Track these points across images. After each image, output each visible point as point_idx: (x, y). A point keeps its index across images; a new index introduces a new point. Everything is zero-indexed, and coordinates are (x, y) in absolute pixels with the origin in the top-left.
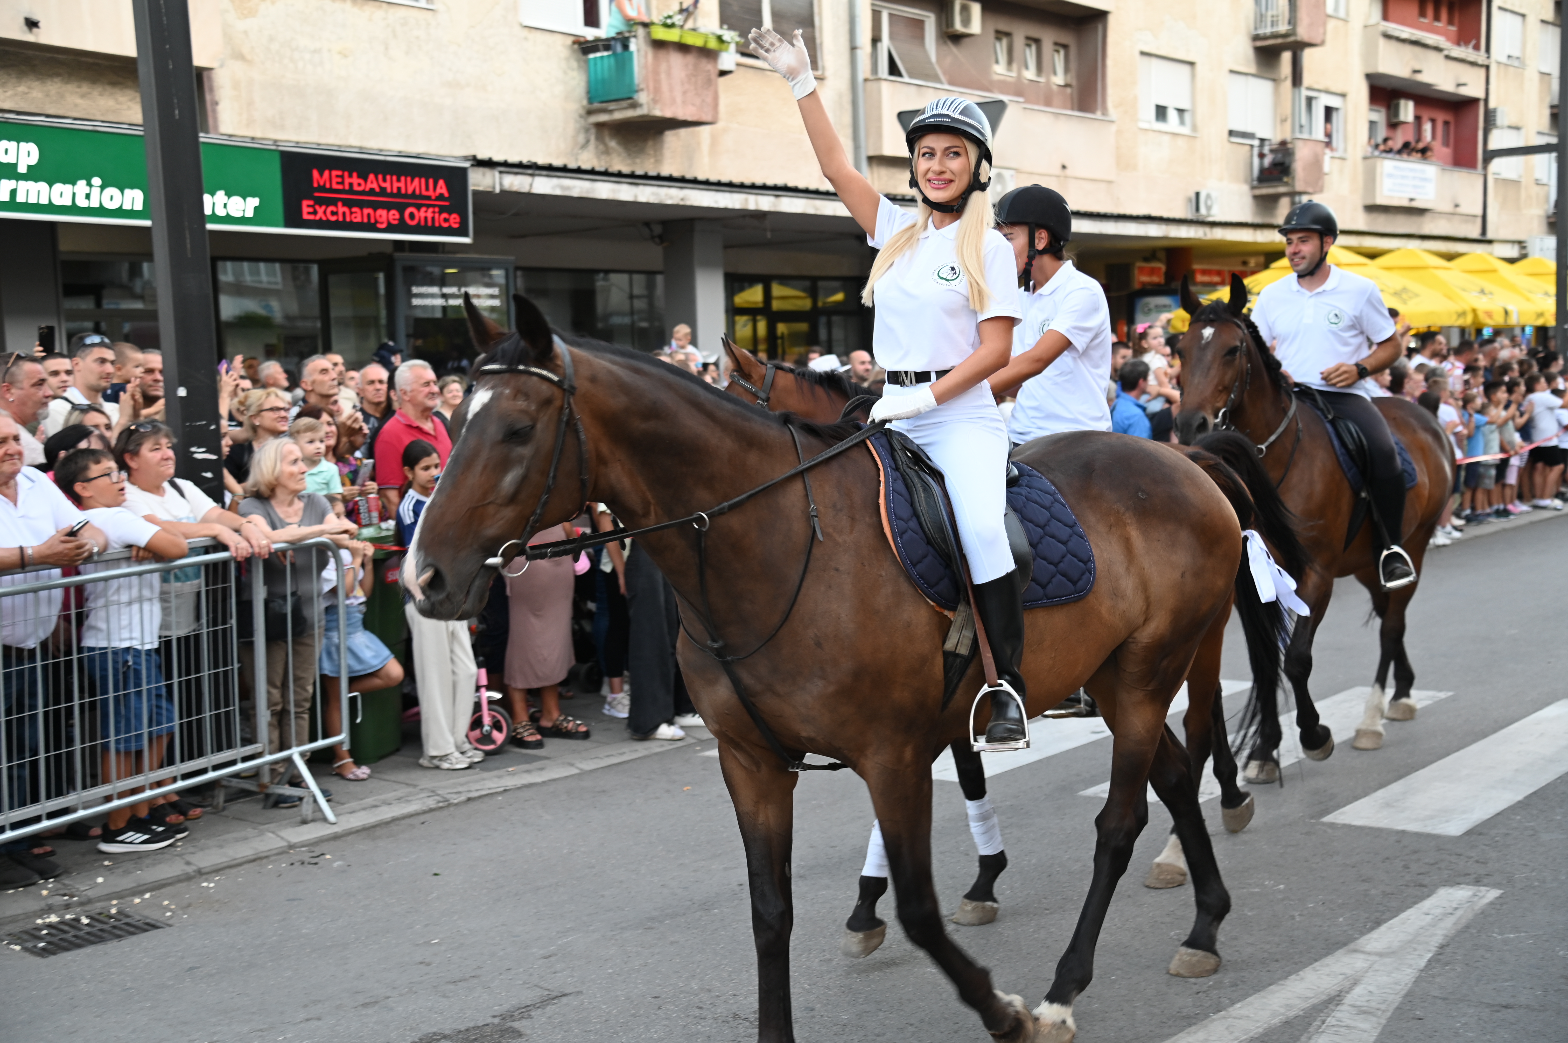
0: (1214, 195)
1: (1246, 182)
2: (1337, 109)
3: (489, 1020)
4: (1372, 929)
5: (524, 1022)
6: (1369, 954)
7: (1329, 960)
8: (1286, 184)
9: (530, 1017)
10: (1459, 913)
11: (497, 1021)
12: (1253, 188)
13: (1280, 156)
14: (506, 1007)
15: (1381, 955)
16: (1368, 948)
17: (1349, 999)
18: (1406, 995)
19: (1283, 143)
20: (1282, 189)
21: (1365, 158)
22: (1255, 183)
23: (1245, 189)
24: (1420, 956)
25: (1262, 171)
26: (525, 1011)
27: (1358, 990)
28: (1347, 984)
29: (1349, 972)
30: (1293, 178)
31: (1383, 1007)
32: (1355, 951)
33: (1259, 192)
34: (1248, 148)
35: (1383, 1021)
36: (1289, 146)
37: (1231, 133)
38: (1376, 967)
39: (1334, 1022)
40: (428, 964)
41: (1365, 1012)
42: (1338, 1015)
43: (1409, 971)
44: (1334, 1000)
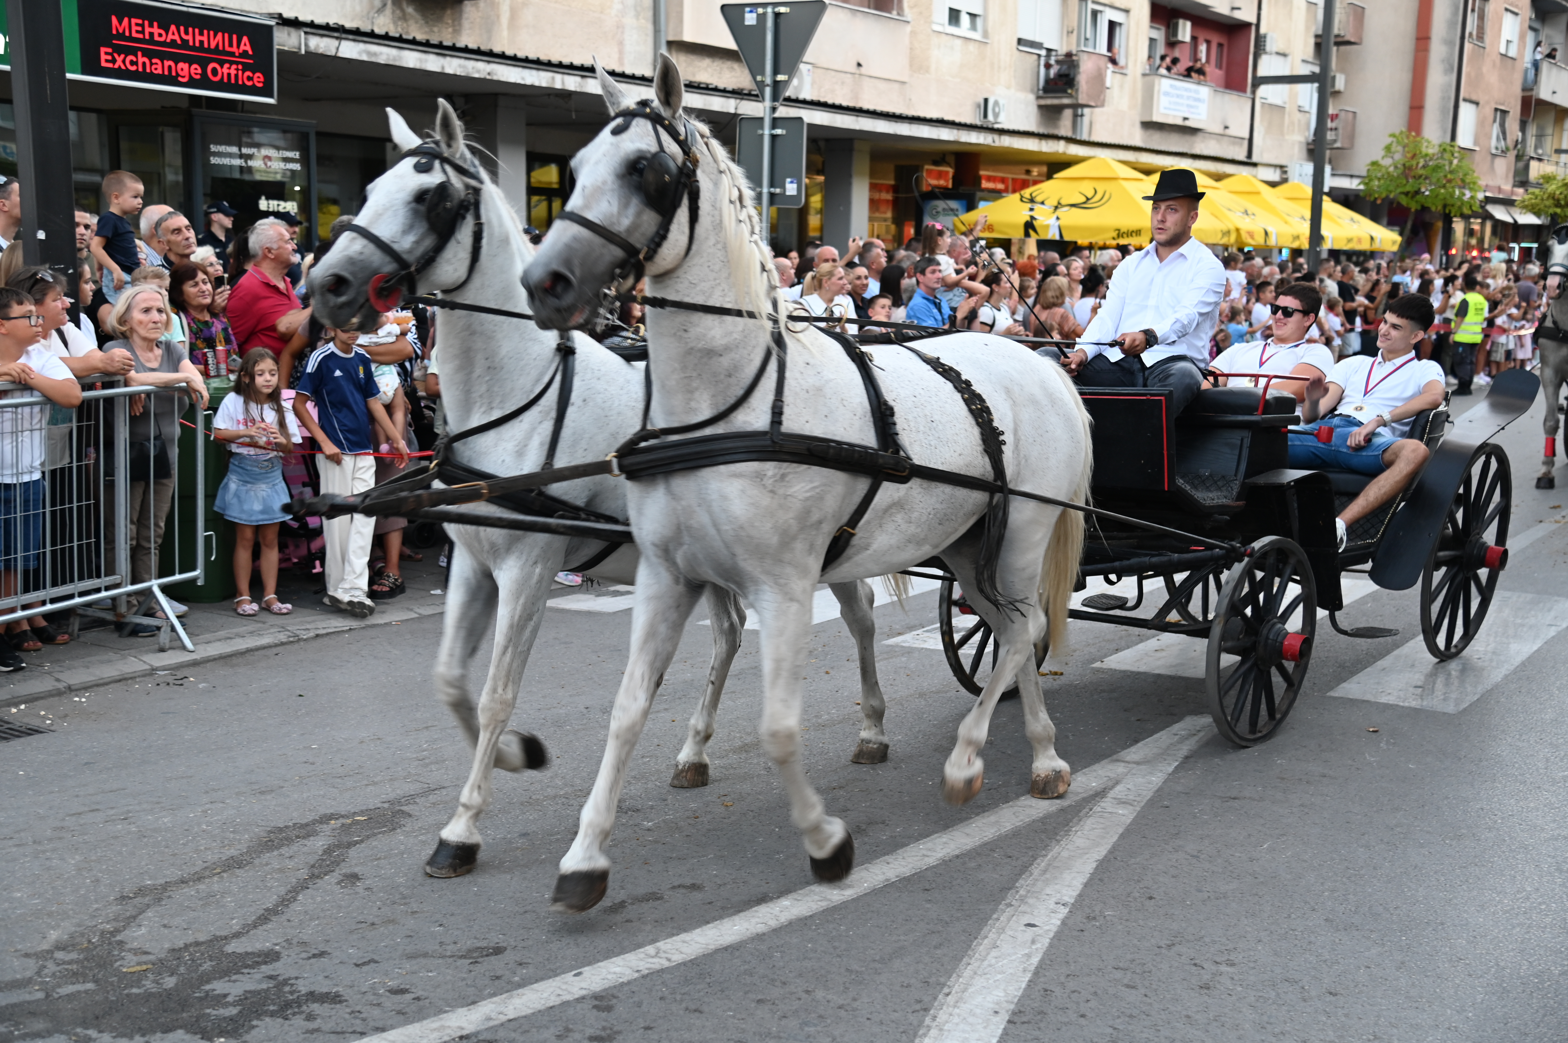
0: (1001, 102)
1: (1032, 91)
2: (1120, 24)
3: (379, 805)
4: (1131, 745)
5: (411, 807)
6: (1128, 762)
7: (1096, 767)
8: (1070, 96)
9: (415, 803)
10: (1202, 734)
11: (386, 805)
12: (1038, 98)
13: (1065, 67)
14: (392, 796)
15: (1138, 763)
16: (1128, 758)
17: (1112, 794)
18: (1158, 791)
19: (1069, 55)
20: (1066, 101)
21: (1144, 75)
22: (1041, 93)
23: (1031, 97)
24: (1169, 764)
25: (1048, 81)
26: (411, 799)
27: (1118, 788)
28: (1110, 784)
29: (1112, 775)
30: (1077, 90)
31: (1138, 799)
32: (1118, 761)
33: (1043, 102)
34: (1036, 57)
35: (1138, 809)
36: (1074, 58)
37: (1020, 41)
38: (1134, 771)
39: (1099, 809)
40: (313, 764)
41: (1124, 803)
42: (1102, 804)
43: (1160, 774)
44: (1100, 794)
